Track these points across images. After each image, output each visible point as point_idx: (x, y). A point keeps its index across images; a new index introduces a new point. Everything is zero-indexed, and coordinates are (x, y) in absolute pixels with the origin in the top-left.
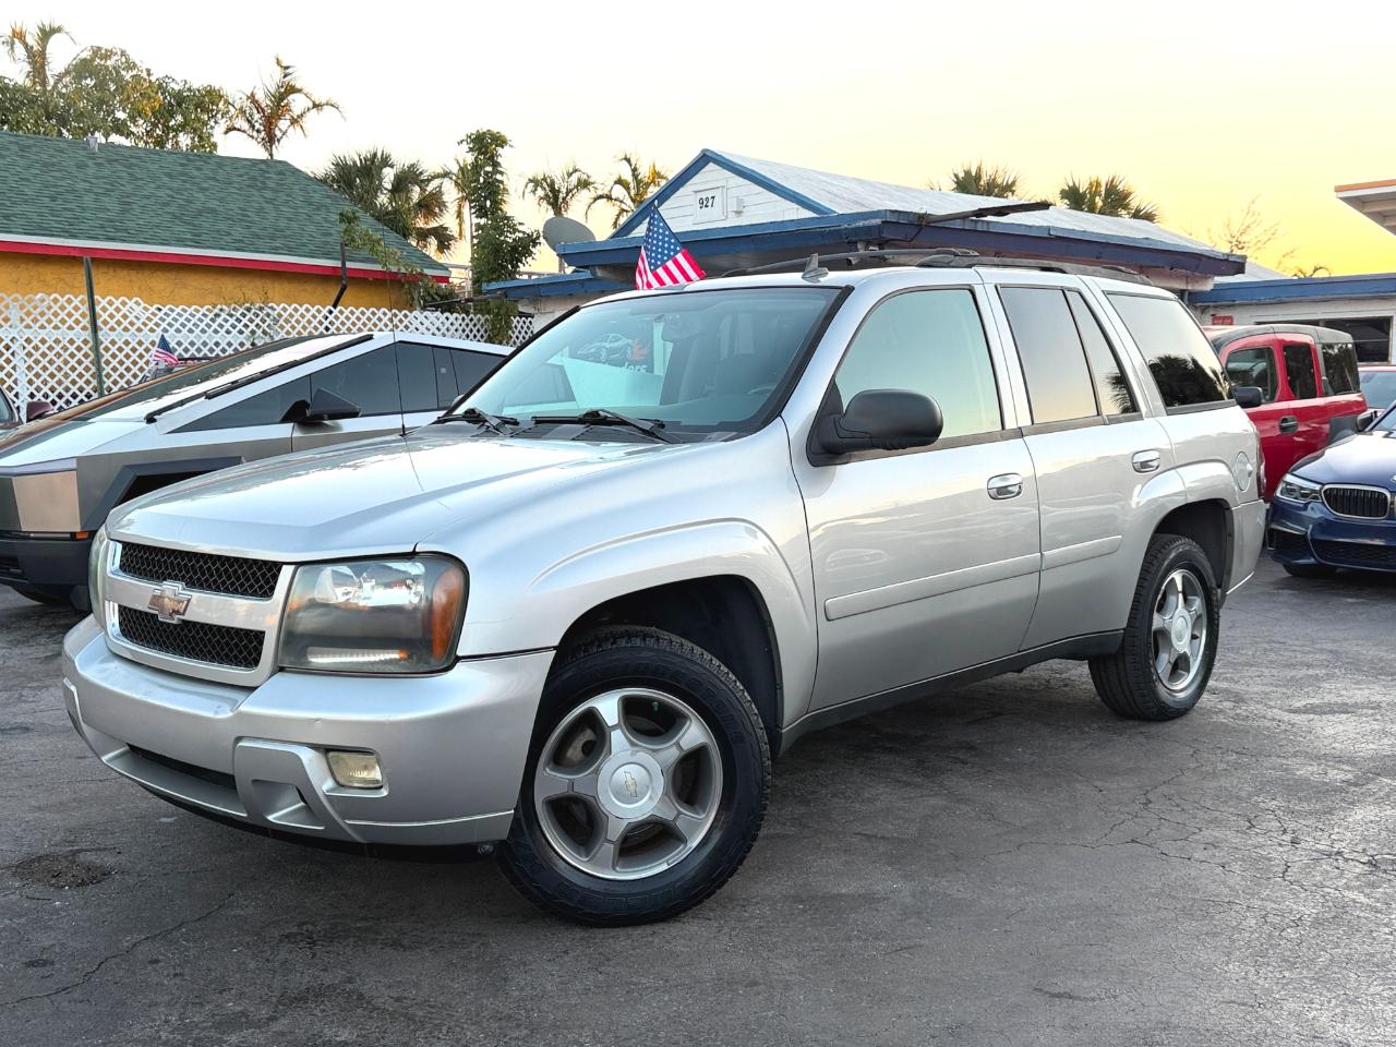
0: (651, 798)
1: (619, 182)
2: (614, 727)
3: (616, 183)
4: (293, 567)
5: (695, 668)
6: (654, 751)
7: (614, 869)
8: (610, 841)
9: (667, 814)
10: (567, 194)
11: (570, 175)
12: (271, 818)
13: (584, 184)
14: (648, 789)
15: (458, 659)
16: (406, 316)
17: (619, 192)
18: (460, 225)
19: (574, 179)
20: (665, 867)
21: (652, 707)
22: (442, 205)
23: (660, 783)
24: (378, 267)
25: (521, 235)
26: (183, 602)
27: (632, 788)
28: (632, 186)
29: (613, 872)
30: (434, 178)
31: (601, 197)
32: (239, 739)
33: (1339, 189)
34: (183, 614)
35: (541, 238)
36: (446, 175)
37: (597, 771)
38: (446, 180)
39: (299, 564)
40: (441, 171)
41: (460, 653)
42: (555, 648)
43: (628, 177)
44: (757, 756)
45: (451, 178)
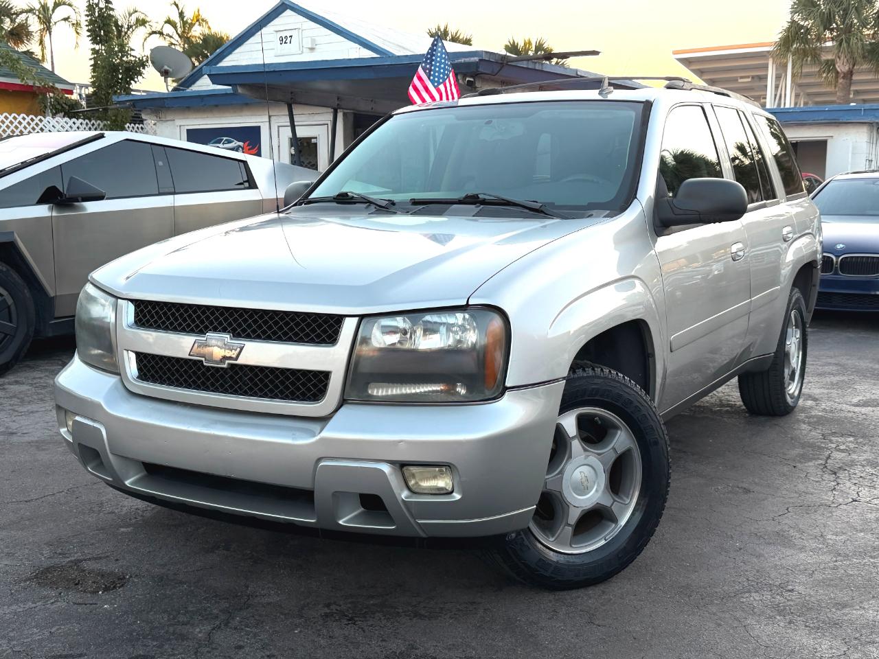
0: (597, 491)
1: (169, 22)
2: (574, 438)
3: (166, 22)
4: (357, 319)
5: (628, 390)
6: (599, 454)
7: (571, 546)
8: (569, 525)
9: (607, 501)
10: (128, 29)
11: (130, 15)
12: (341, 522)
13: (142, 22)
14: (595, 483)
15: (506, 389)
16: (41, 121)
17: (168, 29)
18: (43, 51)
19: (133, 19)
20: (603, 542)
21: (596, 422)
22: (29, 34)
23: (603, 479)
24: (18, 81)
25: (133, 59)
26: (236, 350)
27: (585, 483)
28: (178, 25)
29: (570, 548)
30: (22, 12)
31: (154, 33)
32: (319, 460)
33: (675, 53)
34: (237, 359)
35: (150, 62)
36: (31, 11)
37: (561, 472)
38: (30, 14)
39: (362, 317)
40: (26, 8)
41: (508, 384)
42: (564, 378)
43: (176, 19)
44: (666, 455)
45: (35, 14)
